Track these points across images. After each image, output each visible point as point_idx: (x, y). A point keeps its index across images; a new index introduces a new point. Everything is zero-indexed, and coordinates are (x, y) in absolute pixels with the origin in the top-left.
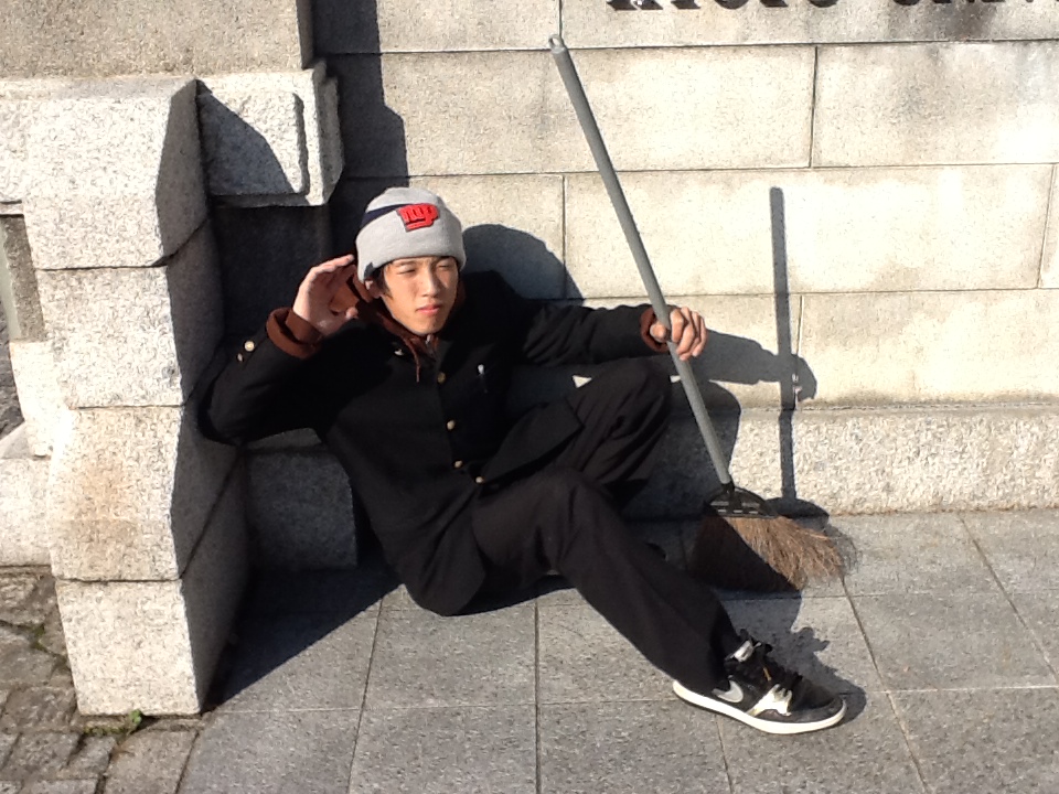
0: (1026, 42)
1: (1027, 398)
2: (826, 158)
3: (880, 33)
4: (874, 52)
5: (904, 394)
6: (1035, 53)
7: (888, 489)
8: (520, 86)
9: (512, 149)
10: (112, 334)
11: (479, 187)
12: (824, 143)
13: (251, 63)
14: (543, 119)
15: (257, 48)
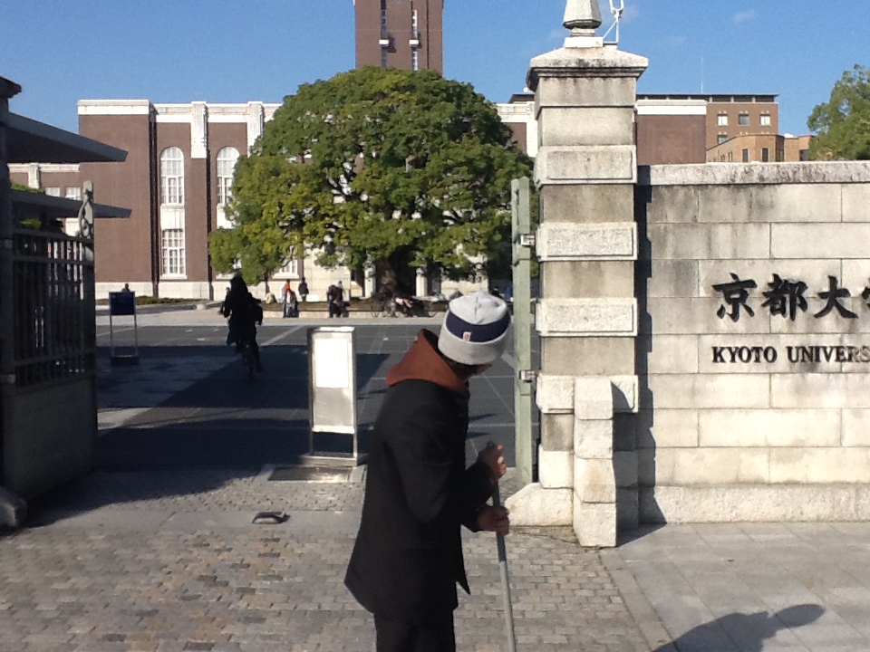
0: (829, 373)
1: (843, 483)
2: (775, 406)
3: (788, 370)
4: (786, 376)
5: (804, 481)
6: (832, 376)
7: (802, 513)
8: (687, 383)
9: (684, 401)
10: (597, 439)
11: (674, 412)
12: (774, 401)
13: (621, 373)
14: (693, 392)
15: (623, 369)
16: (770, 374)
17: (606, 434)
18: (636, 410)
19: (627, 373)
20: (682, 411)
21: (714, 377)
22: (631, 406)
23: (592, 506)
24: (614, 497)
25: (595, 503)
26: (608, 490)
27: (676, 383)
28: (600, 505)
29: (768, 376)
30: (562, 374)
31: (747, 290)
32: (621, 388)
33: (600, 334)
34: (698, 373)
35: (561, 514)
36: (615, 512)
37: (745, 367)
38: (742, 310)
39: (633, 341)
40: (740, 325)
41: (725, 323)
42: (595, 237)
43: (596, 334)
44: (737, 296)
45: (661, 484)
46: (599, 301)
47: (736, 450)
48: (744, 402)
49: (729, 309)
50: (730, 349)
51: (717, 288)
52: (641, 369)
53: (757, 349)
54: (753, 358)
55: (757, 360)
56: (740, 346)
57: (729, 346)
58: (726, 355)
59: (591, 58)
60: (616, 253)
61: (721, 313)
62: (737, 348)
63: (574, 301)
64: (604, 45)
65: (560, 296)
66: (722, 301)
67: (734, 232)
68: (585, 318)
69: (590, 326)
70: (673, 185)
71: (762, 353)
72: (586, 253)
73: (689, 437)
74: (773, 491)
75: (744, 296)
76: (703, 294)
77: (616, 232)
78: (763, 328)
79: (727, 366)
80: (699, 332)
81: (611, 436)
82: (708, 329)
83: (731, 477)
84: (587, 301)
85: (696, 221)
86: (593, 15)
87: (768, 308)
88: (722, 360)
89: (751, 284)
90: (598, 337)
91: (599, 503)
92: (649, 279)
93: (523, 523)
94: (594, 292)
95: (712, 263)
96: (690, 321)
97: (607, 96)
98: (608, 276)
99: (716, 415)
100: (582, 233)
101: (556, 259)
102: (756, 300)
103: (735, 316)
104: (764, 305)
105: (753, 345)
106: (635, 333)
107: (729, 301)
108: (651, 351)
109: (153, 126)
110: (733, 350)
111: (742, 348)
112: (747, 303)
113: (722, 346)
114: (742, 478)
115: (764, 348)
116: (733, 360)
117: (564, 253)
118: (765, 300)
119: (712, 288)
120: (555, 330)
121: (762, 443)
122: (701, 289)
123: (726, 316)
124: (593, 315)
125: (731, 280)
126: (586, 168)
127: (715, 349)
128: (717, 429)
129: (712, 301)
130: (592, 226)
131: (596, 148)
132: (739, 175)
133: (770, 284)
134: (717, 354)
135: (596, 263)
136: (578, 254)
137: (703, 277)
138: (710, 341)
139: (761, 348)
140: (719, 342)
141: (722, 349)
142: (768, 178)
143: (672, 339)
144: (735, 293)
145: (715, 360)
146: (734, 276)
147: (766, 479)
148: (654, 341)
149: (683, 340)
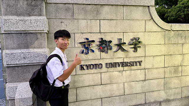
2: (103, 84)
4: (106, 73)
12: (102, 82)
16: (101, 73)
20: (70, 89)
21: (81, 76)
30: (15, 82)
31: (92, 44)
33: (32, 64)
34: (76, 75)
37: (92, 71)
41: (84, 56)
42: (27, 23)
43: (29, 64)
46: (31, 50)
47: (90, 101)
48: (92, 83)
51: (81, 43)
55: (96, 68)
58: (85, 67)
60: (37, 30)
62: (89, 65)
63: (19, 51)
66: (83, 48)
67: (87, 22)
68: (24, 58)
69: (26, 61)
72: (23, 30)
73: (73, 98)
76: (76, 46)
78: (98, 57)
84: (25, 50)
89: (93, 41)
95: (80, 34)
99: (83, 89)
100: (20, 20)
103: (87, 53)
105: (95, 63)
110: (88, 65)
113: (84, 64)
115: (98, 64)
116: (88, 69)
118: (98, 47)
121: (99, 97)
124: (28, 56)
125: (86, 40)
127: (81, 65)
133: (100, 42)
137: (76, 40)
145: (81, 69)
149: (70, 63)
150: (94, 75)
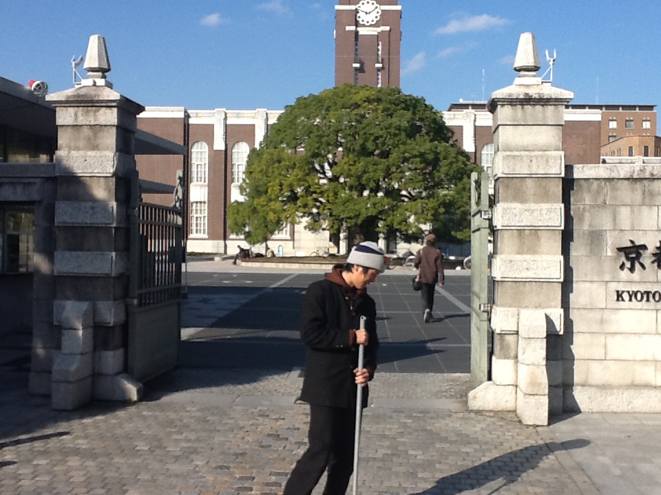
2: (660, 332)
8: (598, 315)
9: (595, 328)
10: (534, 350)
11: (588, 335)
12: (659, 329)
13: (551, 307)
14: (602, 321)
15: (553, 304)
16: (657, 310)
17: (541, 348)
18: (561, 333)
19: (555, 307)
20: (593, 335)
21: (617, 311)
22: (558, 330)
23: (531, 397)
24: (547, 391)
25: (533, 395)
26: (543, 386)
27: (591, 315)
28: (537, 397)
29: (655, 312)
30: (510, 306)
31: (641, 251)
32: (551, 317)
33: (537, 280)
34: (606, 308)
35: (508, 403)
36: (547, 401)
37: (639, 305)
38: (637, 266)
39: (560, 285)
40: (637, 275)
41: (625, 274)
42: (535, 214)
43: (535, 280)
44: (634, 255)
45: (578, 385)
46: (537, 257)
47: (632, 362)
48: (638, 329)
49: (628, 265)
50: (628, 292)
51: (620, 249)
52: (565, 304)
53: (648, 293)
54: (645, 298)
55: (648, 300)
56: (635, 290)
57: (627, 290)
58: (626, 296)
59: (534, 92)
60: (549, 225)
61: (622, 267)
62: (633, 292)
63: (519, 257)
64: (542, 83)
65: (509, 253)
66: (623, 259)
67: (632, 211)
68: (527, 269)
69: (530, 275)
70: (590, 179)
71: (651, 296)
72: (529, 224)
73: (599, 353)
74: (658, 392)
75: (639, 256)
76: (609, 253)
77: (549, 210)
78: (652, 278)
79: (626, 304)
80: (606, 280)
81: (545, 350)
82: (614, 277)
83: (628, 381)
84: (528, 257)
85: (605, 203)
86: (535, 62)
87: (656, 264)
88: (623, 300)
89: (644, 247)
90: (536, 282)
91: (537, 395)
92: (571, 243)
93: (481, 409)
94: (533, 250)
95: (617, 232)
96: (600, 272)
97: (544, 117)
98: (543, 240)
99: (618, 338)
100: (525, 210)
101: (507, 228)
102: (647, 258)
103: (632, 269)
104: (653, 262)
105: (645, 290)
106: (562, 280)
107: (628, 258)
108: (572, 292)
109: (186, 127)
110: (631, 293)
111: (638, 291)
112: (641, 260)
113: (623, 290)
114: (636, 383)
115: (653, 292)
116: (630, 300)
117: (513, 224)
118: (653, 259)
119: (616, 250)
120: (506, 276)
121: (650, 358)
122: (609, 250)
123: (626, 269)
124: (533, 267)
125: (629, 244)
126: (529, 166)
127: (618, 292)
128: (618, 348)
129: (616, 259)
130: (533, 206)
131: (536, 153)
132: (636, 173)
133: (657, 248)
134: (619, 295)
135: (535, 231)
136: (523, 225)
137: (610, 242)
138: (614, 287)
139: (650, 292)
140: (621, 287)
141: (623, 292)
142: (656, 175)
143: (587, 285)
144: (632, 254)
145: (618, 300)
146: (632, 242)
147: (653, 383)
148: (575, 285)
149: (595, 285)
150: (643, 312)
